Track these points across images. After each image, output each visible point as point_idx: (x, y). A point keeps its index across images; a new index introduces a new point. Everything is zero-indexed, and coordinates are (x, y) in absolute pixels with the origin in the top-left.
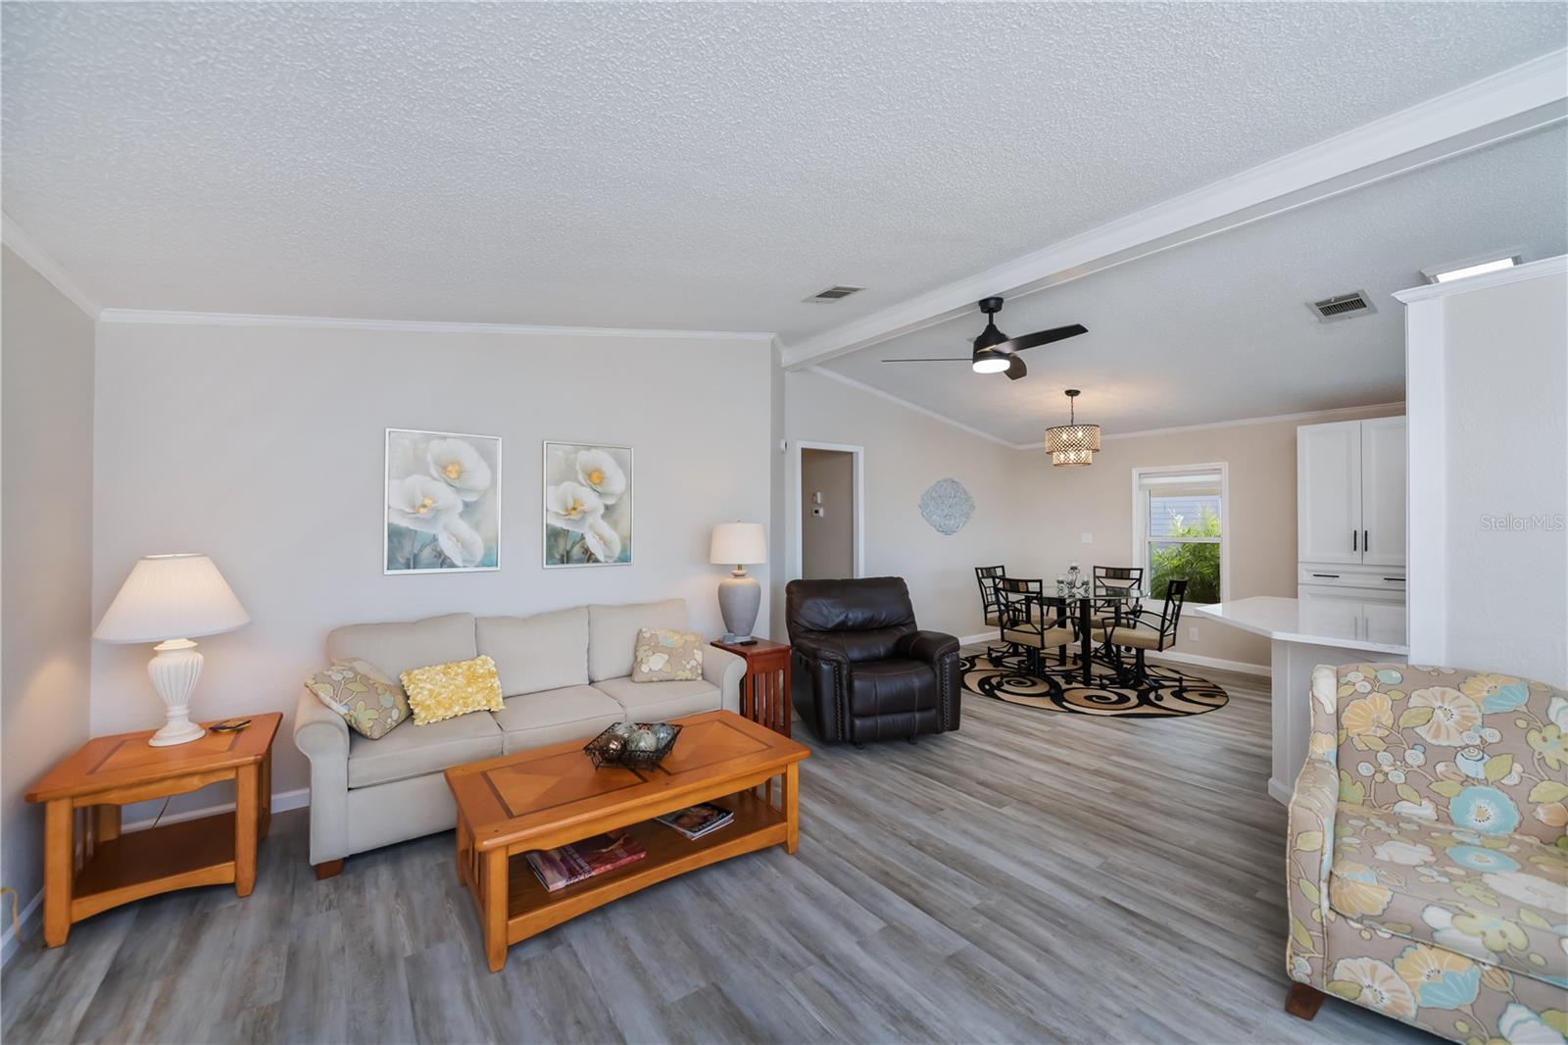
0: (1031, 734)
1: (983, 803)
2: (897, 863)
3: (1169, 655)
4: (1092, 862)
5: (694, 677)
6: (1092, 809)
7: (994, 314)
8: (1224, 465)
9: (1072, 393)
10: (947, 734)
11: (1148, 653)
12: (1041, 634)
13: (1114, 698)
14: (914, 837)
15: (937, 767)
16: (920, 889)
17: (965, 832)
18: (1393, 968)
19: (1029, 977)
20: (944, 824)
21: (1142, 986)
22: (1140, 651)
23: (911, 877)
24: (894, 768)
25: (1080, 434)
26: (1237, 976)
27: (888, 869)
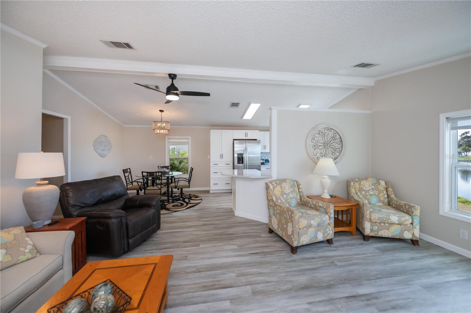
0: (175, 222)
1: (193, 248)
2: (203, 281)
3: (191, 189)
4: (235, 247)
5: (34, 256)
6: (216, 235)
7: (174, 80)
8: (190, 138)
9: (161, 111)
10: (158, 232)
11: (184, 189)
12: (161, 189)
13: (180, 204)
14: (194, 270)
15: (163, 244)
16: (219, 283)
17: (203, 259)
18: (307, 235)
19: (268, 282)
20: (194, 260)
21: (280, 267)
22: (182, 189)
23: (211, 282)
24: (151, 253)
25: (165, 124)
26: (282, 253)
27: (202, 285)
